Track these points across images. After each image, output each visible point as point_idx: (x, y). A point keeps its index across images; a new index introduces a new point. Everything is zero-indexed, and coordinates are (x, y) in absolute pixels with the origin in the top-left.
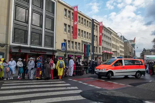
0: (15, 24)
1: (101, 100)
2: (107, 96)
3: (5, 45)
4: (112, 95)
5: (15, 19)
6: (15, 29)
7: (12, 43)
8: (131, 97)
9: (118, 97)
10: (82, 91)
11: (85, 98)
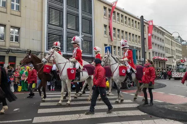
0: (49, 28)
2: (176, 111)
3: (39, 53)
4: (183, 110)
5: (49, 23)
6: (49, 34)
7: (47, 50)
10: (139, 105)
11: (147, 113)
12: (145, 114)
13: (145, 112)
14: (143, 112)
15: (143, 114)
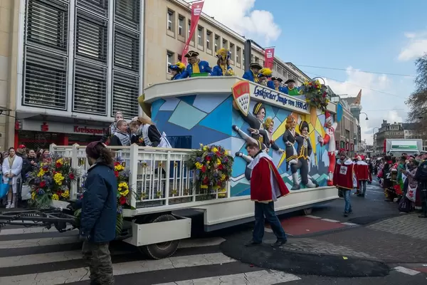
0: (28, 50)
2: (292, 253)
4: (305, 250)
5: (29, 37)
6: (29, 66)
7: (22, 104)
8: (358, 255)
9: (323, 255)
10: (224, 240)
11: (235, 259)
12: (233, 260)
13: (232, 257)
14: (229, 256)
15: (228, 260)
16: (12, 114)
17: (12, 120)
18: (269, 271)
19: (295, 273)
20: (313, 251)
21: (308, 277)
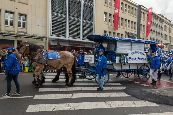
0: (53, 15)
1: (149, 99)
2: (156, 95)
3: (44, 38)
4: (162, 94)
5: (53, 10)
6: (53, 21)
7: (51, 35)
9: (170, 97)
10: (126, 88)
11: (130, 95)
12: (129, 96)
13: (129, 94)
14: (127, 94)
15: (127, 95)
16: (48, 39)
17: (48, 41)
18: (145, 101)
19: (157, 103)
20: (166, 95)
21: (162, 105)
